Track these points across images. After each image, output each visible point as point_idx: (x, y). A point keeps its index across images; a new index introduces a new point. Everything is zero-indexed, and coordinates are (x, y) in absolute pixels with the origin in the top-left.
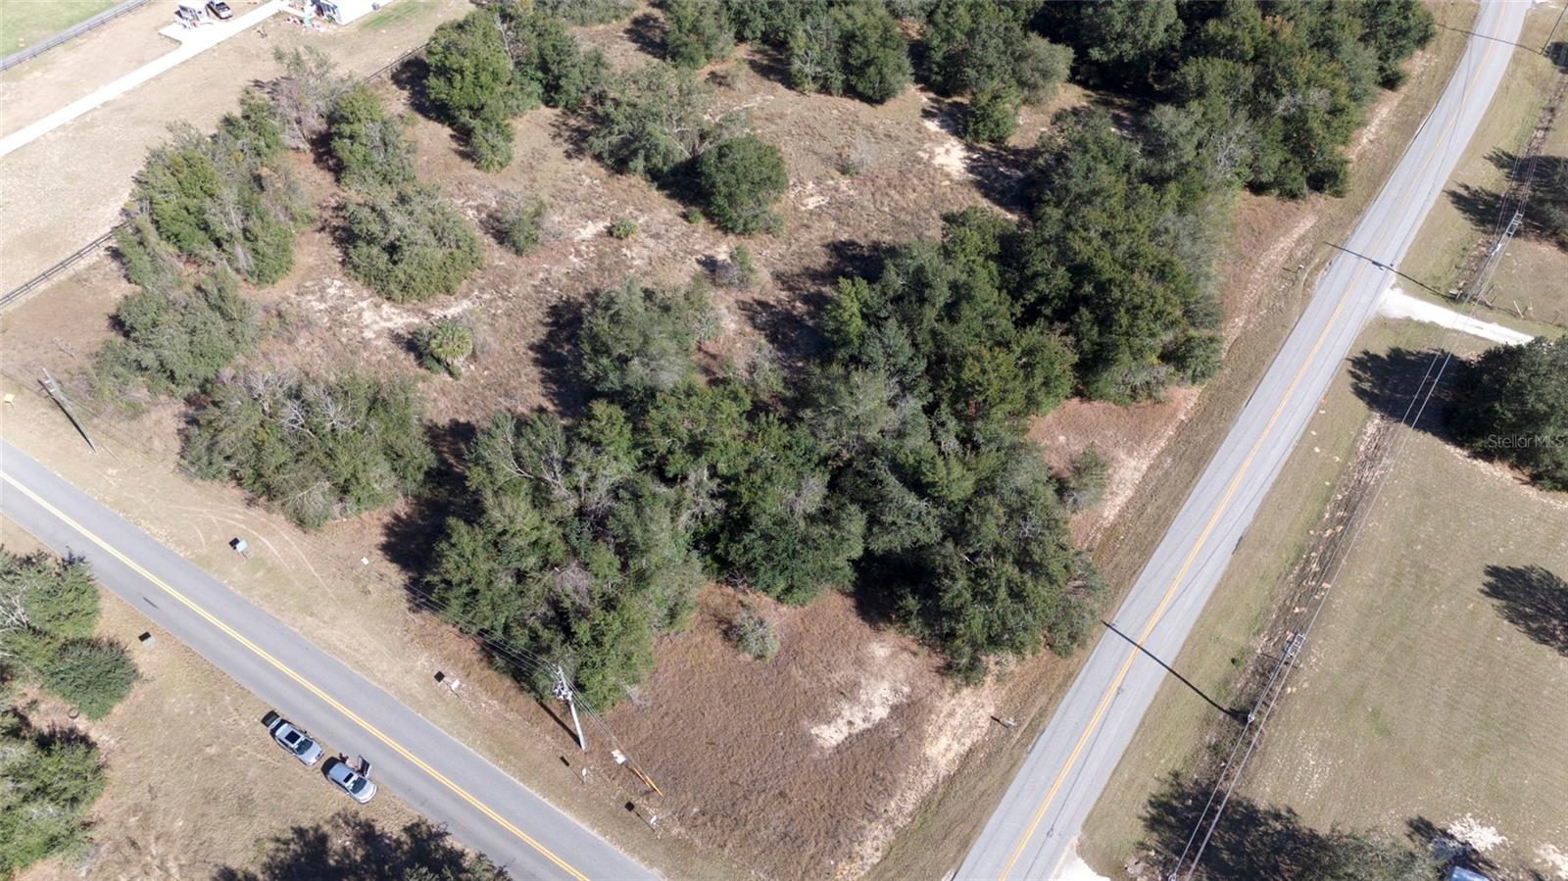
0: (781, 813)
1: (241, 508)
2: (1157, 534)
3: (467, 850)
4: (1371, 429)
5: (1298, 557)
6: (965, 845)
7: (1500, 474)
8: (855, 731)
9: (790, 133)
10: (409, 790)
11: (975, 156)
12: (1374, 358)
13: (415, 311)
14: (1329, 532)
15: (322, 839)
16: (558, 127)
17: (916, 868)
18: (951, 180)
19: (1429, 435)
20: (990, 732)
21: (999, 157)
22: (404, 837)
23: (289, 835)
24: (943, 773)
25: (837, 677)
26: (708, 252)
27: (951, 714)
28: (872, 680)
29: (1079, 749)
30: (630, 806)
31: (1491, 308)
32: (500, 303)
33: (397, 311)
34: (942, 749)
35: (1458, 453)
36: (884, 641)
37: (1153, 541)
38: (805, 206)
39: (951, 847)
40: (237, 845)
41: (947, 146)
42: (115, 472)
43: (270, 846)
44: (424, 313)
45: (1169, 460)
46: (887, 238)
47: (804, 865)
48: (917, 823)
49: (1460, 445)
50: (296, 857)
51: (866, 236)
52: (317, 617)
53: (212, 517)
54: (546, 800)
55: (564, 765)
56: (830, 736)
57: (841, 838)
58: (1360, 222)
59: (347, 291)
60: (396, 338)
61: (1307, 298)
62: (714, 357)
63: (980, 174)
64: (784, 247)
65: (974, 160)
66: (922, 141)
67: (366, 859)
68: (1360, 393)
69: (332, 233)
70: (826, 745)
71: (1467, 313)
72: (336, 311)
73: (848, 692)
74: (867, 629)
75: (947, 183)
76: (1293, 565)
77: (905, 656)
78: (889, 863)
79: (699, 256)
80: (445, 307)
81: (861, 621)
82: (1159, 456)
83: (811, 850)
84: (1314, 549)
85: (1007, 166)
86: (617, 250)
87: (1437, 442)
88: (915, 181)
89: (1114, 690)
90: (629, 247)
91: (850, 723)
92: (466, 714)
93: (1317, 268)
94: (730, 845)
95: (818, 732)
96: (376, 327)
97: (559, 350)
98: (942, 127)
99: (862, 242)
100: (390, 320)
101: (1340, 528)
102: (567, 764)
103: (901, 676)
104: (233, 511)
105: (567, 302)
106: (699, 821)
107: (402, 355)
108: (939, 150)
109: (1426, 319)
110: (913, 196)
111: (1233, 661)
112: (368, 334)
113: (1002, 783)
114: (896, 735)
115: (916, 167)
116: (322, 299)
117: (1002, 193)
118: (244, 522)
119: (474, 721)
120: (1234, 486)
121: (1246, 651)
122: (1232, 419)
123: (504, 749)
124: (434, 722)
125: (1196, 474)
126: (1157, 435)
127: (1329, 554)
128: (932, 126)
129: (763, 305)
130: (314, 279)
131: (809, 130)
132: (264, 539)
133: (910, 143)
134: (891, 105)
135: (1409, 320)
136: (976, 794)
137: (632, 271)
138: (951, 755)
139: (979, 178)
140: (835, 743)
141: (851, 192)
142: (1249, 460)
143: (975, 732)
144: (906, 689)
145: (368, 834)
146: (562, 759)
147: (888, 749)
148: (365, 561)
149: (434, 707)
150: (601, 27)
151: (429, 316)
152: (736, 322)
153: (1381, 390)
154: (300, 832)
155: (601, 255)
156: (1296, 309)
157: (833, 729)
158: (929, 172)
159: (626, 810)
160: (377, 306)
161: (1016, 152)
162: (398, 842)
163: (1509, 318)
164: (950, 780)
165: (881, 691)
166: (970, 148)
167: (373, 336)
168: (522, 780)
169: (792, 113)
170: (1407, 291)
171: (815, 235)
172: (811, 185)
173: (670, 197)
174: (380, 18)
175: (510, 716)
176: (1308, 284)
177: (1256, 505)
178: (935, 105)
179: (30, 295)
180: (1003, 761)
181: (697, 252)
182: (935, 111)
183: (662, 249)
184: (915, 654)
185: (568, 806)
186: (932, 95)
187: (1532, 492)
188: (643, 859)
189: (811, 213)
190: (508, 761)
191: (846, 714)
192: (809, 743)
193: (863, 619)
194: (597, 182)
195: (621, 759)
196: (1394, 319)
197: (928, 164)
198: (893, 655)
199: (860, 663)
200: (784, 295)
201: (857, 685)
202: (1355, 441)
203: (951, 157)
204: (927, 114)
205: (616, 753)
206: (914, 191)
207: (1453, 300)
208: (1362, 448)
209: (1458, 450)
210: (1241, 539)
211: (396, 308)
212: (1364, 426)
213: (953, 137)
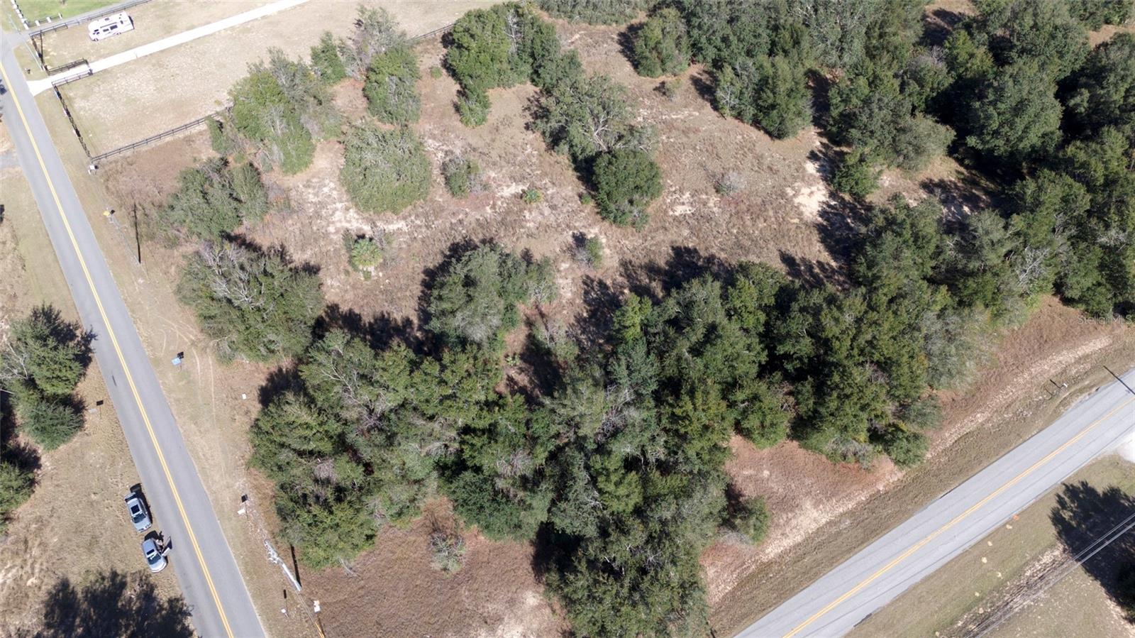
1: (195, 331)
2: (800, 584)
3: (195, 633)
4: (1047, 559)
9: (695, 149)
10: (184, 574)
11: (833, 203)
12: (1089, 491)
13: (368, 220)
15: (123, 585)
16: (532, 102)
18: (801, 220)
19: (1098, 584)
21: (853, 209)
22: (166, 605)
23: (107, 574)
25: (491, 607)
26: (583, 230)
28: (513, 621)
32: (424, 230)
33: (357, 216)
36: (538, 592)
37: (793, 588)
38: (674, 211)
40: (75, 569)
41: (814, 189)
42: (142, 281)
43: (92, 578)
44: (373, 223)
45: (848, 522)
46: (722, 255)
49: (1120, 604)
50: (104, 591)
51: (706, 249)
52: (198, 426)
54: (259, 618)
55: (283, 596)
59: (335, 192)
60: (347, 236)
61: (1056, 415)
62: (542, 315)
63: (827, 220)
64: (641, 241)
65: (829, 206)
66: (795, 179)
67: (139, 610)
68: (1057, 519)
72: (321, 206)
73: (491, 623)
74: (531, 578)
75: (796, 221)
77: (546, 610)
79: (575, 232)
80: (387, 222)
81: (530, 570)
82: (842, 515)
85: (854, 218)
86: (521, 210)
87: (1101, 592)
88: (771, 213)
90: (530, 211)
92: (246, 533)
93: (1081, 391)
96: (338, 225)
98: (818, 171)
99: (702, 253)
100: (349, 222)
102: (285, 597)
103: (535, 626)
104: (190, 332)
105: (467, 241)
107: (342, 251)
108: (805, 191)
110: (761, 224)
112: (331, 229)
115: (777, 203)
116: (316, 195)
117: (838, 242)
118: (193, 342)
119: (247, 540)
120: (889, 566)
122: (922, 505)
123: (254, 569)
124: (225, 531)
125: (862, 543)
126: (849, 497)
128: (811, 168)
129: (602, 284)
130: (319, 178)
132: (197, 359)
133: (785, 179)
134: (787, 142)
137: (522, 230)
139: (825, 223)
141: (715, 209)
142: (917, 547)
145: (148, 595)
146: (285, 591)
148: (244, 397)
149: (230, 519)
150: (603, 27)
151: (374, 226)
152: (574, 293)
153: (1079, 524)
154: (114, 574)
155: (508, 212)
156: (1040, 423)
160: (347, 209)
161: (869, 208)
162: (161, 608)
165: (514, 632)
166: (832, 195)
167: (334, 231)
168: (253, 596)
169: (705, 131)
171: (669, 237)
172: (687, 195)
173: (579, 178)
176: (1065, 403)
177: (899, 591)
178: (824, 150)
179: (159, 143)
181: (576, 228)
182: (820, 155)
183: (552, 218)
184: (554, 611)
185: (270, 629)
186: (825, 140)
189: (675, 218)
190: (252, 579)
193: (533, 569)
194: (535, 153)
195: (317, 609)
197: (789, 201)
198: (539, 607)
199: (512, 603)
200: (620, 280)
201: (500, 619)
202: (1027, 564)
203: (813, 199)
204: (813, 156)
205: (317, 603)
206: (765, 221)
208: (1028, 574)
209: (1118, 609)
210: (868, 616)
211: (358, 214)
212: (1042, 553)
213: (822, 183)
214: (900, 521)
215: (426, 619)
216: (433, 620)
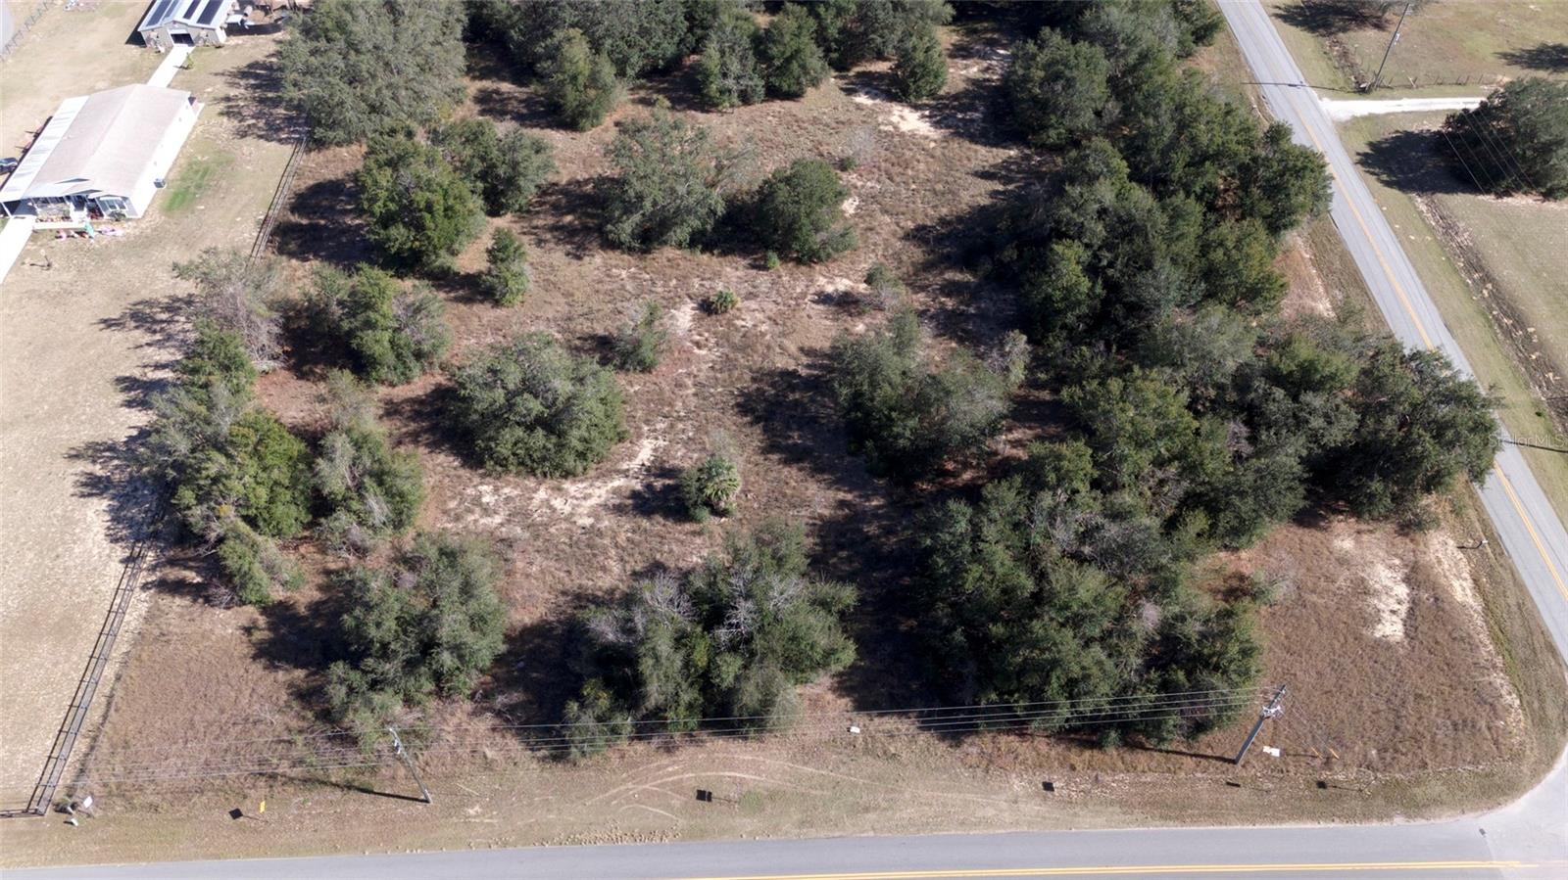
0: (1435, 710)
1: (665, 760)
4: (1423, 208)
5: (1488, 320)
6: (1552, 649)
7: (1522, 203)
8: (1404, 615)
11: (927, 113)
12: (1367, 156)
13: (605, 475)
14: (1485, 292)
16: (532, 234)
17: (1544, 688)
18: (935, 141)
19: (1460, 194)
20: (1469, 560)
21: (946, 106)
24: (1479, 609)
25: (1343, 583)
26: (812, 290)
27: (1439, 562)
28: (1368, 570)
29: (1534, 534)
30: (1322, 785)
31: (1391, 88)
32: (681, 425)
33: (584, 485)
34: (1462, 591)
35: (1490, 198)
36: (1339, 535)
39: (1545, 656)
41: (897, 113)
42: (477, 808)
44: (618, 472)
45: (1337, 292)
46: (944, 211)
47: (1489, 737)
48: (1507, 657)
49: (1488, 192)
51: (926, 216)
52: (875, 809)
53: (647, 786)
54: (1257, 827)
55: (1236, 789)
56: (1391, 629)
57: (1490, 700)
58: (1246, 59)
59: (506, 491)
60: (619, 509)
63: (947, 127)
64: (872, 255)
65: (930, 117)
66: (871, 116)
68: (1388, 184)
69: (416, 442)
70: (1398, 639)
71: (1382, 97)
72: (519, 514)
73: (1362, 589)
74: (1318, 533)
75: (934, 144)
76: (1491, 326)
77: (1365, 537)
78: (1526, 698)
79: (809, 297)
80: (632, 456)
81: (1307, 531)
82: (1327, 292)
83: (1483, 724)
84: (1491, 310)
85: (961, 112)
86: (730, 323)
87: (1470, 197)
88: (909, 153)
89: (1505, 481)
90: (739, 318)
91: (1393, 612)
92: (1112, 803)
93: (1260, 104)
94: (1427, 760)
95: (1381, 633)
96: (584, 510)
97: (790, 442)
98: (873, 99)
99: (929, 222)
100: (589, 496)
101: (1489, 286)
102: (1238, 786)
103: (1381, 554)
104: (659, 768)
105: (742, 394)
106: (1388, 759)
107: (645, 523)
108: (894, 119)
109: (1366, 113)
110: (922, 166)
111: (1539, 414)
112: (584, 521)
113: (1521, 591)
114: (1432, 600)
115: (897, 143)
116: (488, 512)
117: (984, 135)
118: (684, 771)
119: (1122, 803)
120: (1399, 290)
121: (1536, 403)
122: (1340, 242)
123: (1175, 810)
124: (1095, 827)
125: (1367, 294)
126: (1311, 279)
127: (1505, 307)
128: (864, 100)
129: (916, 312)
130: (454, 498)
131: (769, 144)
132: (727, 774)
133: (864, 122)
134: (812, 95)
135: (1355, 118)
136: (1514, 609)
137: (768, 338)
138: (1468, 592)
139: (952, 130)
140: (1401, 634)
141: (870, 184)
142: (1386, 267)
143: (1462, 564)
144: (1397, 561)
146: (1228, 784)
147: (1440, 613)
148: (855, 730)
149: (1076, 815)
151: (625, 473)
153: (1396, 176)
155: (722, 336)
157: (1388, 624)
158: (910, 140)
159: (1321, 790)
160: (559, 489)
161: (956, 97)
163: (1407, 91)
164: (1488, 609)
165: (1383, 574)
166: (916, 107)
167: (591, 521)
168: (1221, 823)
169: (735, 134)
170: (1332, 98)
171: (885, 233)
173: (724, 254)
174: (176, 195)
175: (1148, 778)
177: (1426, 297)
178: (848, 81)
180: (1507, 576)
181: (804, 295)
182: (851, 86)
183: (772, 306)
184: (1371, 532)
185: (1281, 820)
186: (837, 72)
187: (1551, 205)
188: (1381, 819)
189: (859, 216)
190: (1192, 816)
191: (1381, 606)
192: (1383, 644)
193: (1309, 528)
194: (633, 270)
195: (1276, 752)
196: (1347, 122)
197: (900, 135)
198: (1358, 542)
199: (1343, 561)
200: (921, 297)
201: (1362, 580)
202: (1423, 220)
203: (910, 121)
204: (849, 92)
205: (1267, 749)
206: (918, 162)
207: (1362, 92)
208: (1434, 223)
209: (1488, 197)
210: (1446, 325)
211: (582, 481)
212: (1416, 208)
213: (893, 104)
214: (1352, 261)
215: (1337, 645)
216: (1342, 640)
